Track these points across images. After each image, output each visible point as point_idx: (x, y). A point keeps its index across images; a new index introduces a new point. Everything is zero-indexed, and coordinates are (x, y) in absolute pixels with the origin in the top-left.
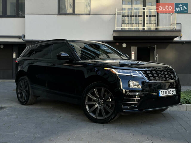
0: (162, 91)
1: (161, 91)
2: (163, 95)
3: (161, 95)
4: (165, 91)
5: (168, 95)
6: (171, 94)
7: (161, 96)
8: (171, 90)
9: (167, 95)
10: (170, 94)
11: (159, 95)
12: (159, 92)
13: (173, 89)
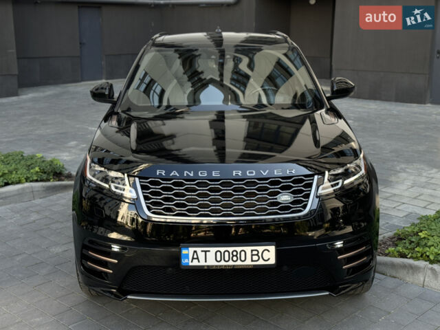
0: (199, 250)
1: (191, 250)
2: (202, 263)
3: (195, 263)
4: (213, 250)
5: (231, 263)
6: (248, 262)
7: (191, 264)
8: (248, 249)
9: (223, 263)
10: (239, 263)
11: (184, 261)
12: (184, 252)
13: (261, 249)
